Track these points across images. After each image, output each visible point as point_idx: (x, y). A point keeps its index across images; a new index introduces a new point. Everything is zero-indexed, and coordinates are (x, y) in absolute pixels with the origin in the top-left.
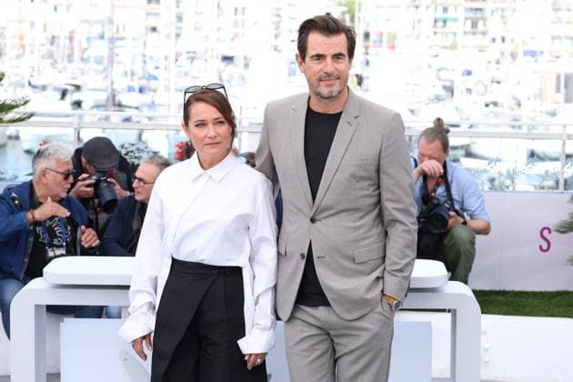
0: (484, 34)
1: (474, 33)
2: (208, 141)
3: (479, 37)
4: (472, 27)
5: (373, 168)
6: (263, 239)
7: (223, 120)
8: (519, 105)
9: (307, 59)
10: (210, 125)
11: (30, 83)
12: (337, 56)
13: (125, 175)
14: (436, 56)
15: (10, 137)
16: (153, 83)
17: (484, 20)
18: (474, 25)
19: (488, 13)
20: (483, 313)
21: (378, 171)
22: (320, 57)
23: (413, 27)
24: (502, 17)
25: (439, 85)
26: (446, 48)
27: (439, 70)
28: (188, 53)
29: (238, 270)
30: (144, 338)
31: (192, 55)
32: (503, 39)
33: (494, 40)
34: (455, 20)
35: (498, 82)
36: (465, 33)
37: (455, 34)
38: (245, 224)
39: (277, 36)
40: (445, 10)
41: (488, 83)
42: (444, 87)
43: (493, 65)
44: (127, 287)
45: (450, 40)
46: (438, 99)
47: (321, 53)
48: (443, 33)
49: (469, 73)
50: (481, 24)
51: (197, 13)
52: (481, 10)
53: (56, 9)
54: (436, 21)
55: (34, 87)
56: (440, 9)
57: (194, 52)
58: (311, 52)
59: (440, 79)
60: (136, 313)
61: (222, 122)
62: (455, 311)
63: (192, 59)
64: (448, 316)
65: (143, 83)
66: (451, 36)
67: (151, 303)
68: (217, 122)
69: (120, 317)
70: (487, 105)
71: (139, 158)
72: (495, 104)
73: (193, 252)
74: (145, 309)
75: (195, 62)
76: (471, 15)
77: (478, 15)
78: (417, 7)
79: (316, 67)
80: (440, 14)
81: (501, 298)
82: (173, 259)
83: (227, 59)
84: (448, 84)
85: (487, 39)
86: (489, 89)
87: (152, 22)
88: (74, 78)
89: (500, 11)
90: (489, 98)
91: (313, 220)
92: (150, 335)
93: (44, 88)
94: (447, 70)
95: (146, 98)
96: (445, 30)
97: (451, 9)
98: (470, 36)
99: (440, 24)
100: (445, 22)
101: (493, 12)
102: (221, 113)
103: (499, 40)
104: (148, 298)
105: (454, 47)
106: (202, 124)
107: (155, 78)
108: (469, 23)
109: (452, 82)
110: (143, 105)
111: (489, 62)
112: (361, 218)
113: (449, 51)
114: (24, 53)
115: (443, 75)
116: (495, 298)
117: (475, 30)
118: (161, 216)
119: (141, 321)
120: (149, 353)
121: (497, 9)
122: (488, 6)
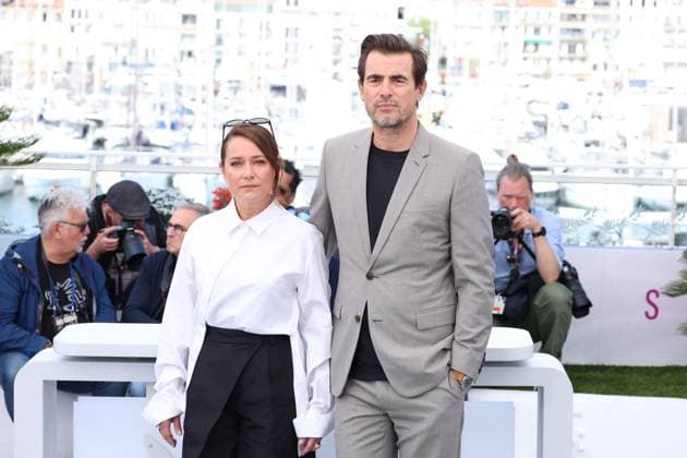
0: (583, 59)
1: (572, 59)
3: (577, 63)
4: (570, 51)
5: (442, 217)
6: (313, 303)
7: (263, 158)
8: (625, 145)
10: (248, 164)
11: (41, 117)
12: (396, 79)
13: (154, 228)
14: (527, 86)
16: (187, 119)
17: (584, 43)
18: (572, 49)
19: (587, 35)
20: (576, 391)
21: (448, 220)
22: (377, 78)
23: (499, 53)
24: (605, 39)
25: (529, 120)
26: (537, 76)
27: (530, 103)
28: (230, 82)
29: (285, 339)
30: (172, 420)
31: (235, 84)
32: (606, 66)
33: (595, 67)
34: (549, 43)
35: (600, 118)
36: (561, 59)
37: (549, 60)
38: (293, 285)
39: (336, 63)
40: (537, 31)
41: (588, 118)
42: (535, 123)
43: (595, 98)
44: (153, 360)
45: (541, 68)
46: (529, 137)
47: (378, 73)
48: (534, 59)
49: (565, 107)
50: (579, 48)
51: (241, 35)
52: (579, 30)
53: (72, 29)
54: (526, 44)
55: (47, 122)
56: (531, 30)
57: (237, 81)
59: (532, 114)
60: (163, 391)
61: (262, 162)
62: (542, 388)
63: (236, 90)
64: (534, 395)
65: (177, 117)
66: (544, 62)
67: (181, 379)
68: (256, 161)
69: (145, 396)
70: (587, 145)
71: (170, 207)
72: (596, 143)
73: (232, 318)
74: (173, 386)
75: (239, 93)
76: (568, 37)
77: (576, 37)
78: (503, 28)
80: (531, 37)
81: (600, 375)
82: (208, 327)
83: (280, 89)
84: (542, 119)
85: (588, 65)
86: (589, 125)
87: (187, 46)
88: (96, 112)
89: (602, 33)
90: (589, 137)
91: (370, 277)
92: (178, 417)
93: (57, 123)
94: (538, 102)
95: (179, 136)
96: (537, 54)
97: (544, 30)
98: (566, 63)
99: (531, 48)
100: (537, 45)
101: (593, 34)
102: (262, 150)
103: (601, 67)
104: (177, 374)
105: (547, 75)
106: (237, 163)
107: (190, 112)
108: (565, 47)
109: (546, 117)
110: (177, 144)
111: (590, 94)
112: (428, 275)
113: (542, 80)
115: (535, 108)
116: (591, 373)
117: (572, 55)
118: (193, 276)
119: (168, 401)
120: (180, 439)
121: (599, 30)
122: (588, 26)
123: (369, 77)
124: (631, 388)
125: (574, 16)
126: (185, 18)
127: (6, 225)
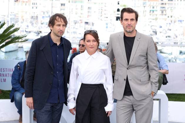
0: (165, 15)
1: (162, 15)
2: (90, 46)
3: (164, 16)
4: (162, 13)
7: (95, 40)
8: (177, 37)
9: (123, 20)
11: (25, 31)
12: (132, 20)
14: (151, 22)
15: (19, 47)
17: (165, 10)
18: (162, 12)
19: (166, 8)
20: (169, 101)
21: (147, 54)
22: (127, 20)
23: (144, 13)
24: (171, 10)
25: (152, 31)
26: (153, 19)
27: (151, 26)
28: (74, 21)
31: (75, 22)
32: (171, 17)
33: (168, 17)
34: (156, 11)
35: (170, 30)
37: (156, 15)
39: (101, 16)
40: (153, 7)
41: (167, 30)
42: (153, 32)
43: (168, 25)
45: (155, 17)
47: (127, 18)
48: (153, 15)
49: (161, 27)
50: (164, 12)
51: (76, 9)
52: (164, 7)
53: (33, 8)
54: (150, 11)
55: (27, 32)
56: (152, 7)
57: (76, 21)
58: (124, 18)
59: (152, 29)
61: (95, 41)
62: (160, 99)
63: (75, 23)
64: (158, 102)
66: (155, 16)
67: (74, 97)
68: (94, 41)
70: (166, 37)
72: (169, 37)
75: (76, 24)
76: (161, 9)
77: (163, 9)
78: (144, 7)
79: (126, 23)
80: (152, 9)
81: (173, 96)
82: (82, 83)
83: (87, 23)
84: (154, 30)
85: (166, 17)
86: (167, 32)
88: (39, 29)
89: (170, 8)
90: (167, 35)
91: (128, 69)
93: (30, 32)
94: (154, 26)
96: (153, 14)
97: (155, 7)
98: (161, 16)
99: (152, 12)
100: (153, 11)
101: (168, 8)
103: (170, 17)
105: (156, 19)
106: (89, 41)
108: (161, 12)
109: (156, 30)
111: (167, 24)
113: (154, 20)
114: (24, 22)
115: (153, 28)
116: (171, 96)
117: (162, 14)
121: (169, 7)
122: (167, 6)
123: (124, 19)
124: (181, 100)
125: (163, 4)
126: (62, 5)
127: (18, 58)
